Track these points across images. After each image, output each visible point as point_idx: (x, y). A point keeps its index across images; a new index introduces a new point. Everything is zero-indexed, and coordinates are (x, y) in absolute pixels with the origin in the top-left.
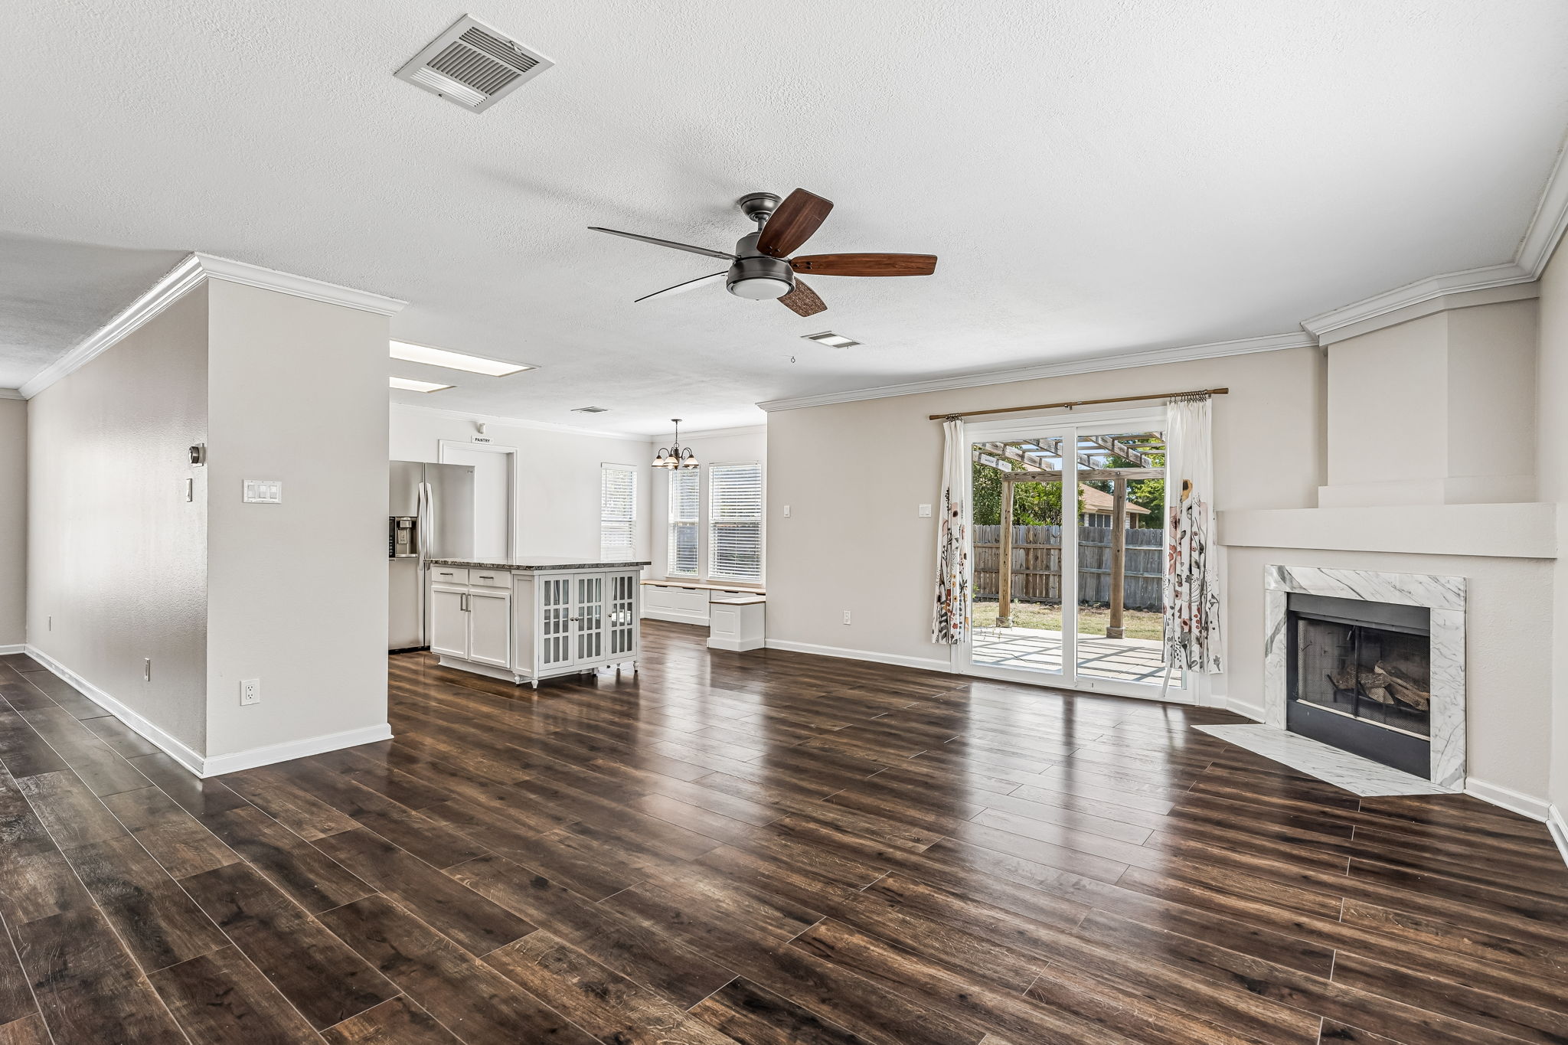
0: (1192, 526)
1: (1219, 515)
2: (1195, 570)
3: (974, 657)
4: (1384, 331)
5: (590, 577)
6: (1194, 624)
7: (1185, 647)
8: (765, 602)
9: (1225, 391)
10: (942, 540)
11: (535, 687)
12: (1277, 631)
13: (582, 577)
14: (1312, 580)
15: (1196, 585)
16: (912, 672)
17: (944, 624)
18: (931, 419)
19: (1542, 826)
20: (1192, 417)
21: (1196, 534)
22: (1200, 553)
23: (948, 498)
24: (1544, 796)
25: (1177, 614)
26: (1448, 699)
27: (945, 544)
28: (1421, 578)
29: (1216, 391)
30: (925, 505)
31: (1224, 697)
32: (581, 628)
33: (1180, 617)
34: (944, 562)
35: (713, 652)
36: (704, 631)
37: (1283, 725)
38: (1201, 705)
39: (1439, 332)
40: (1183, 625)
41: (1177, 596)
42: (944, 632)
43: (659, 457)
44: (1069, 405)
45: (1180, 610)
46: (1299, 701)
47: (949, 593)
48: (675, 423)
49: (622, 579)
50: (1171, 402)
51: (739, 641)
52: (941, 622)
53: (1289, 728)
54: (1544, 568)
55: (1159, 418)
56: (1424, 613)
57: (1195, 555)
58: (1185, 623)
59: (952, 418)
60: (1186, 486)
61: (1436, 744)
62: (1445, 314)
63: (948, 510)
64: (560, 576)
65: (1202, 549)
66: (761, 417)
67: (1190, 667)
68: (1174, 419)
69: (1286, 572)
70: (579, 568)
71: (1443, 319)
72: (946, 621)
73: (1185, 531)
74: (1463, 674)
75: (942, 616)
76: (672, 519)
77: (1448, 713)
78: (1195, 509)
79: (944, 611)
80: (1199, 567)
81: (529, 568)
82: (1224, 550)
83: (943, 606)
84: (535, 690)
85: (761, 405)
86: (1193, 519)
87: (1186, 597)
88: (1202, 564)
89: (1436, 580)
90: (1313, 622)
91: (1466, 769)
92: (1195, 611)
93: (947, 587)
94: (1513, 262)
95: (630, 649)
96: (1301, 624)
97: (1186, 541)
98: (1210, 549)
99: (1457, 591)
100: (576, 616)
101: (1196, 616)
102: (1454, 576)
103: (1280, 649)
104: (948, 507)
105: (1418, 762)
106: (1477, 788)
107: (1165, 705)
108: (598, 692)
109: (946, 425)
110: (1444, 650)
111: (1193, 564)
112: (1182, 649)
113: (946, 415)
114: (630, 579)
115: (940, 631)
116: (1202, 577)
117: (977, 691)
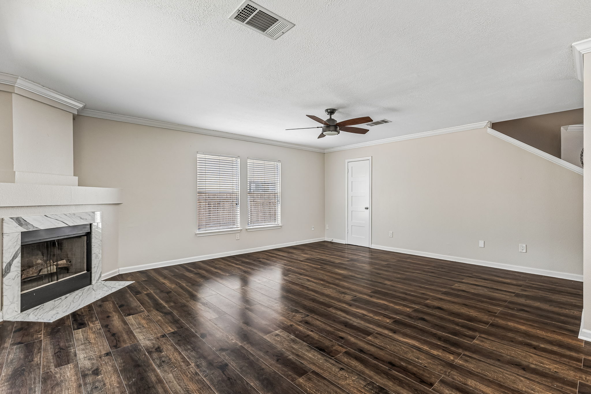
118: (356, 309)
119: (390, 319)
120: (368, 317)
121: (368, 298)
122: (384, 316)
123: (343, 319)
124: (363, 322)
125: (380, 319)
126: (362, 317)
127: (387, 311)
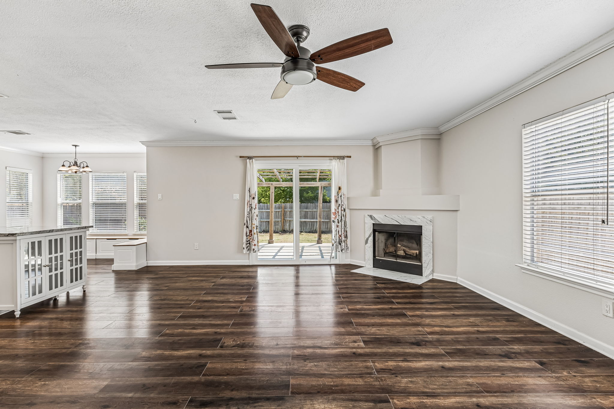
0: (341, 202)
1: (348, 198)
2: (343, 218)
3: (259, 257)
4: (401, 143)
5: (56, 237)
6: (343, 236)
7: (340, 244)
8: (146, 243)
9: (350, 157)
10: (247, 209)
11: (18, 316)
12: (369, 236)
13: (50, 238)
14: (383, 219)
15: (343, 223)
16: (236, 267)
17: (248, 245)
18: (240, 158)
19: (456, 283)
20: (341, 165)
21: (343, 205)
22: (344, 212)
23: (250, 192)
24: (455, 275)
25: (338, 233)
26: (428, 252)
27: (249, 211)
28: (418, 217)
29: (348, 157)
30: (236, 195)
31: (349, 260)
32: (51, 271)
33: (338, 234)
34: (248, 219)
35: (117, 272)
36: (110, 261)
37: (372, 266)
38: (342, 263)
39: (418, 146)
40: (339, 237)
41: (337, 227)
42: (248, 248)
43: (63, 166)
44: (297, 157)
45: (339, 232)
46: (376, 258)
47: (251, 231)
48: (74, 147)
49: (76, 237)
50: (334, 159)
51: (135, 264)
52: (247, 244)
53: (374, 267)
54: (454, 213)
55: (328, 164)
56: (420, 227)
57: (343, 212)
58: (340, 236)
59: (250, 158)
60: (340, 188)
61: (424, 265)
62: (420, 140)
63: (250, 197)
64: (36, 239)
65: (344, 210)
66: (143, 149)
67: (342, 251)
68: (335, 165)
69: (372, 217)
70: (49, 232)
71: (419, 141)
72: (249, 243)
73: (340, 204)
74: (432, 244)
75: (247, 242)
76: (60, 201)
77: (428, 256)
78: (342, 196)
79: (248, 239)
80: (344, 217)
81: (13, 235)
82: (349, 210)
83: (248, 237)
84: (18, 318)
85: (143, 143)
86: (342, 200)
87: (340, 227)
88: (345, 215)
89: (424, 217)
90: (380, 232)
91: (433, 271)
92: (343, 232)
93: (250, 229)
94: (437, 128)
95: (81, 278)
96: (377, 233)
97: (340, 208)
98: (347, 210)
99: (430, 220)
100: (48, 263)
101: (343, 233)
102: (429, 216)
103: (371, 242)
104: (250, 195)
105: (418, 270)
106: (438, 276)
107: (330, 265)
108: (59, 309)
109: (248, 160)
110: (427, 238)
111: (342, 215)
112: (339, 245)
113: (248, 157)
114: (81, 237)
115: (247, 248)
116: (344, 220)
117: (260, 271)
118: (206, 331)
119: (166, 334)
120: (189, 329)
121: (204, 352)
122: (173, 334)
123: (210, 319)
124: (191, 323)
125: (176, 331)
126: (194, 327)
127: (171, 341)
